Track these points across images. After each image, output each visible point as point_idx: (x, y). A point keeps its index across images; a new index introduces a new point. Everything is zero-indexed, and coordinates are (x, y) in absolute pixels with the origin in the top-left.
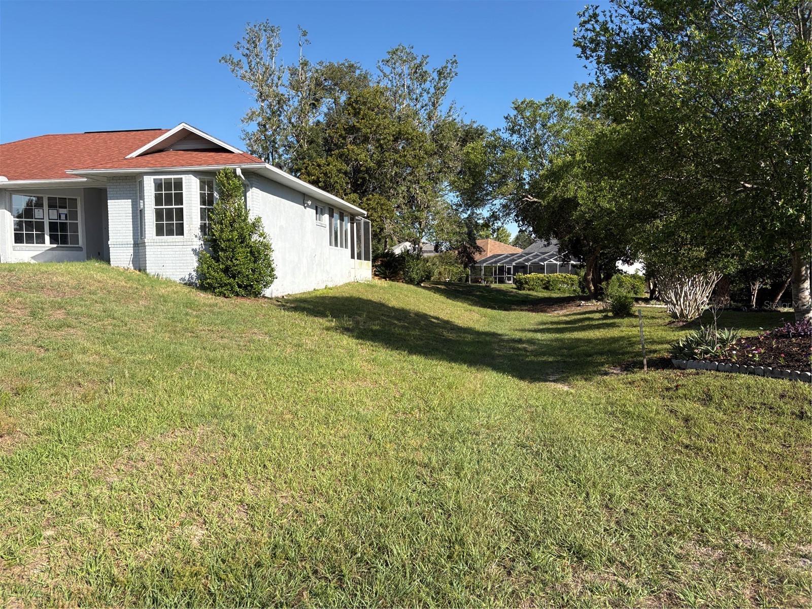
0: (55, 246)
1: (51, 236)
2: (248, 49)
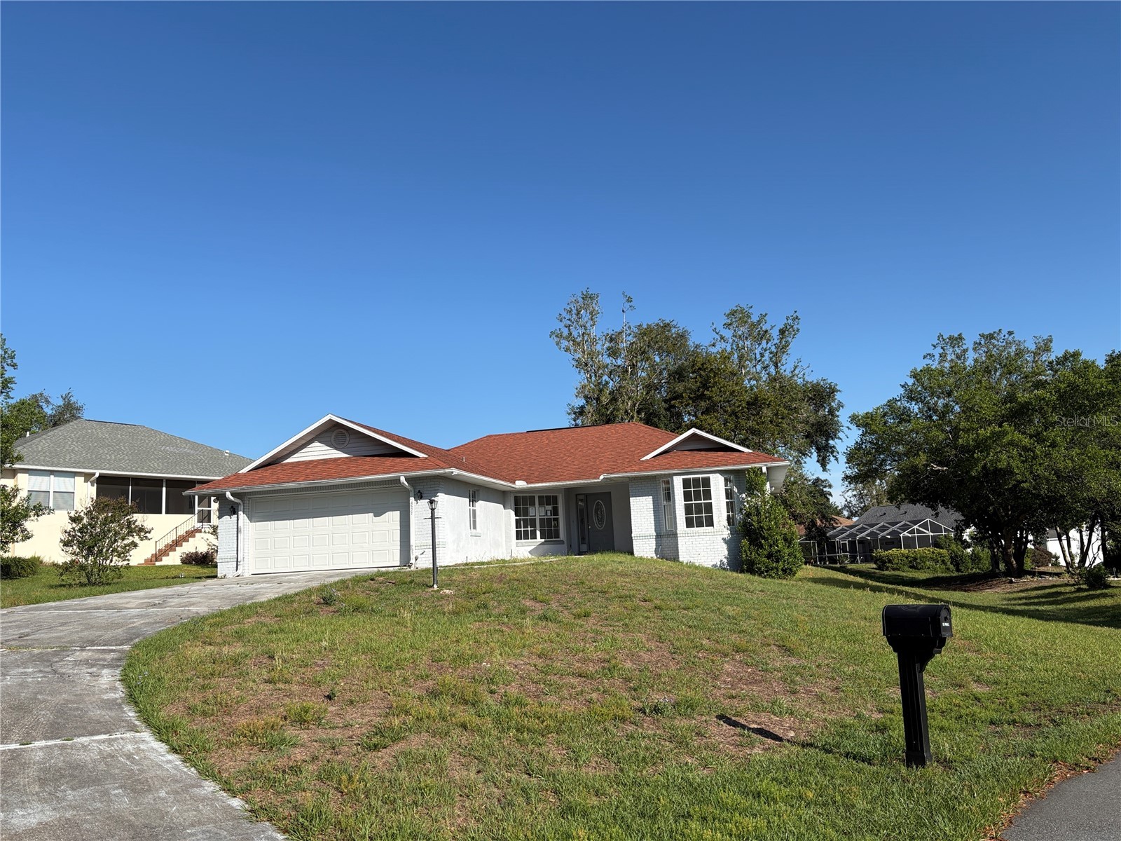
0: (543, 540)
1: (541, 531)
2: (569, 320)
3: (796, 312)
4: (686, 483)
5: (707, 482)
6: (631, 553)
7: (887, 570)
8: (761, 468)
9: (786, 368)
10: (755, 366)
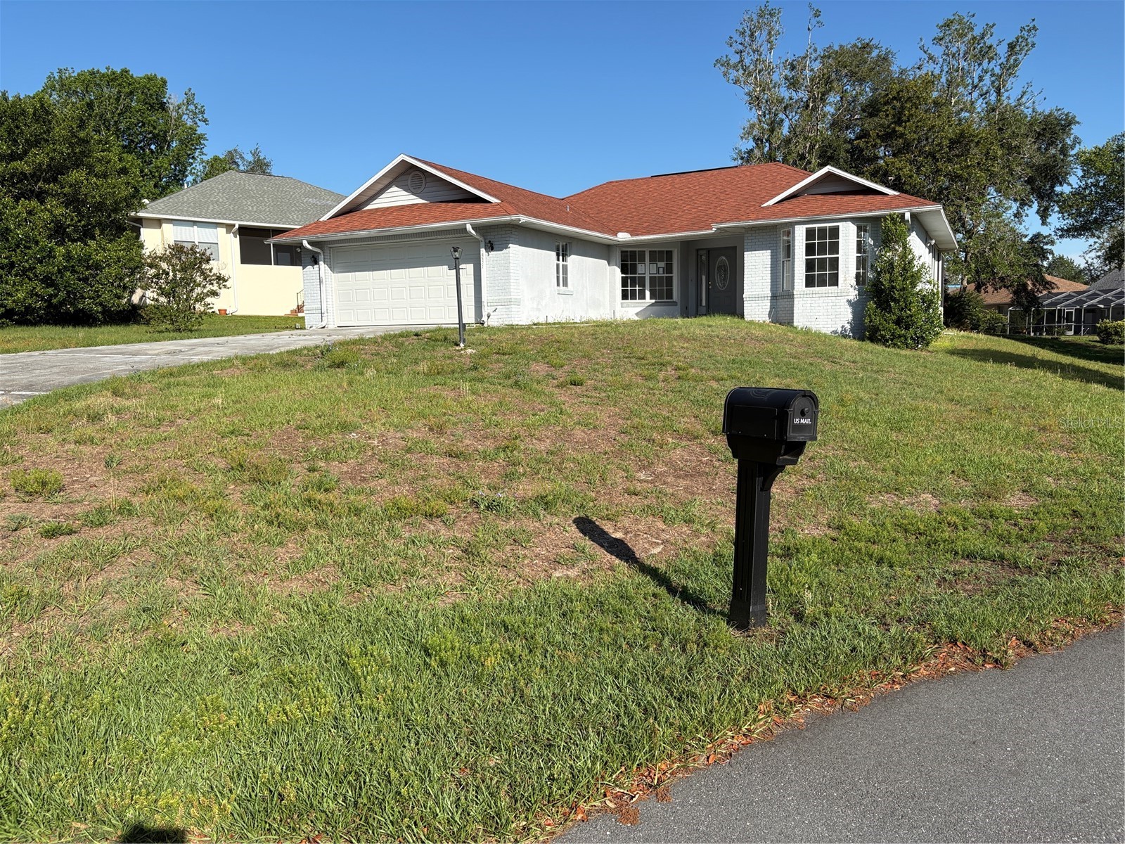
0: (653, 301)
1: (650, 291)
2: (741, 44)
3: (1033, 20)
4: (810, 234)
5: (835, 232)
6: (742, 316)
7: (1112, 343)
8: (903, 215)
9: (1010, 96)
10: (970, 94)
